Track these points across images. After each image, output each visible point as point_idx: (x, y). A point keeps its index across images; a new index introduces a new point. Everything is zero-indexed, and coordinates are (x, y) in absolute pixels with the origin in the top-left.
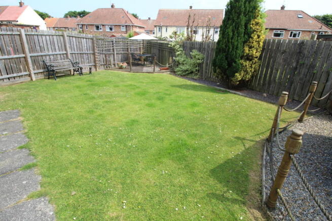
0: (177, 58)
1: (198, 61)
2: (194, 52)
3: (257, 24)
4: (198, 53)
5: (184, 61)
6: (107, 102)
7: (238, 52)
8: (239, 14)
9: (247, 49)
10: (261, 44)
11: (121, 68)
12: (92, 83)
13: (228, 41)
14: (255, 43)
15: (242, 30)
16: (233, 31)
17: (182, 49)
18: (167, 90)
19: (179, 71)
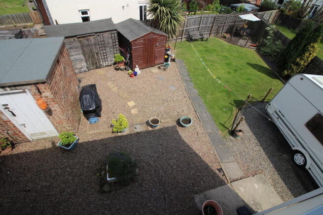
0: (266, 41)
1: (277, 50)
2: (279, 42)
3: (313, 47)
4: (281, 44)
5: (270, 45)
6: (212, 65)
7: (291, 59)
8: (303, 38)
9: (298, 60)
10: (310, 59)
11: (225, 37)
12: (207, 49)
13: (289, 52)
14: (305, 57)
15: (301, 48)
16: (294, 47)
17: (273, 35)
18: (242, 66)
19: (262, 51)
